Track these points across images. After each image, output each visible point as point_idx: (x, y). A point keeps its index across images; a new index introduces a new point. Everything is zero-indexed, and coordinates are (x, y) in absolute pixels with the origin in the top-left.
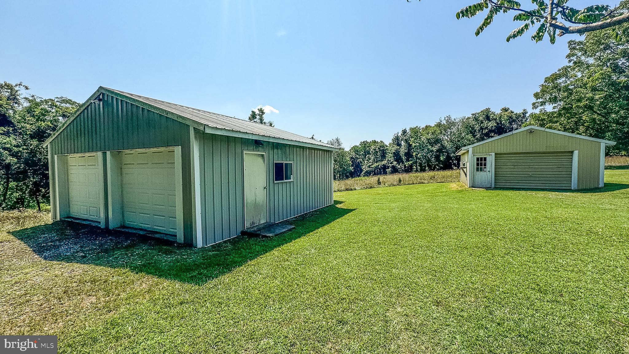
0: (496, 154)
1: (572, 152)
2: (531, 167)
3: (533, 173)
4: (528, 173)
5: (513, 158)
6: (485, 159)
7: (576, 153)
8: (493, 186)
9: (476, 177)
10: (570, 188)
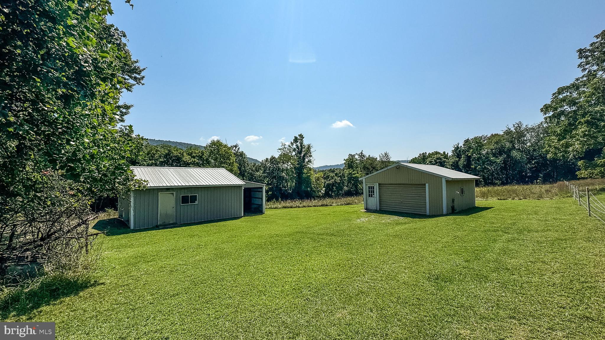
0: (379, 184)
1: (425, 185)
2: (402, 195)
3: (403, 200)
4: (400, 200)
5: (391, 188)
6: (373, 187)
7: (427, 185)
8: (378, 209)
9: (369, 201)
10: (425, 213)
